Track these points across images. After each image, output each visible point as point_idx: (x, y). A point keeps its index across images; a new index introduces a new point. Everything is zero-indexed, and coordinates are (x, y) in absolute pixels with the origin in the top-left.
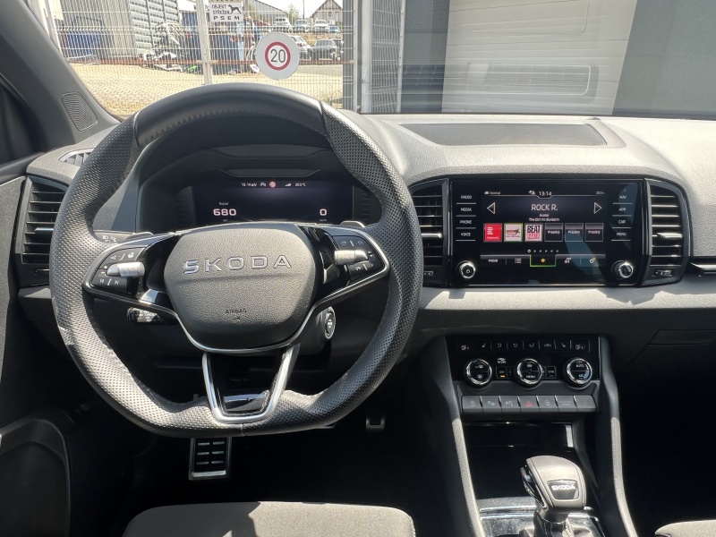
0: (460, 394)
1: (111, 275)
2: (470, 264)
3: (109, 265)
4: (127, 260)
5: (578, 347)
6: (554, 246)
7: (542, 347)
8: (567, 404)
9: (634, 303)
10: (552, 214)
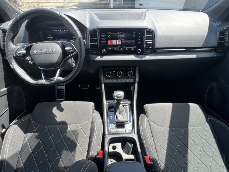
0: (105, 79)
1: (19, 53)
2: (104, 50)
3: (18, 51)
4: (22, 50)
5: (131, 69)
6: (124, 46)
7: (123, 69)
8: (128, 81)
9: (141, 59)
10: (123, 38)
